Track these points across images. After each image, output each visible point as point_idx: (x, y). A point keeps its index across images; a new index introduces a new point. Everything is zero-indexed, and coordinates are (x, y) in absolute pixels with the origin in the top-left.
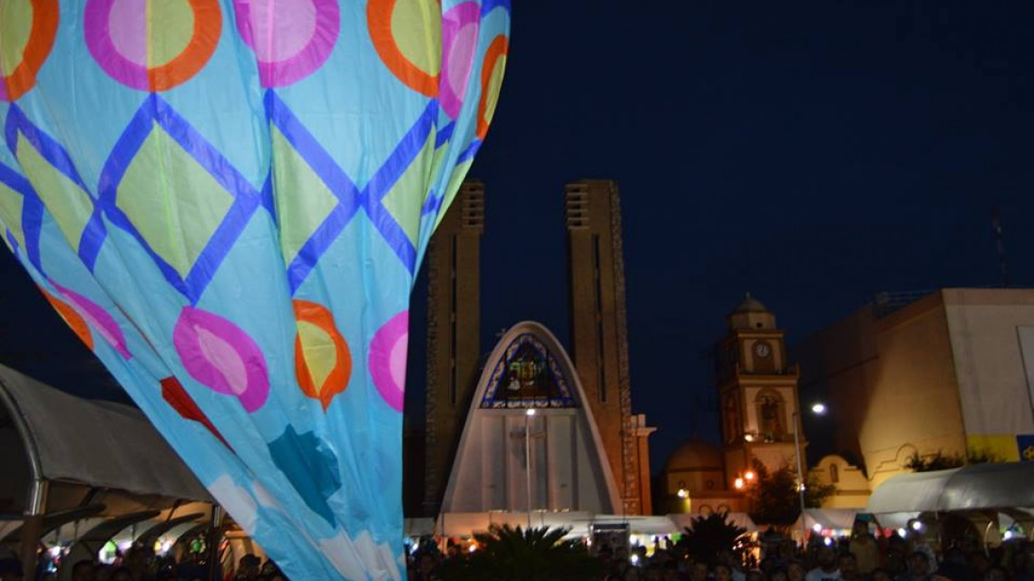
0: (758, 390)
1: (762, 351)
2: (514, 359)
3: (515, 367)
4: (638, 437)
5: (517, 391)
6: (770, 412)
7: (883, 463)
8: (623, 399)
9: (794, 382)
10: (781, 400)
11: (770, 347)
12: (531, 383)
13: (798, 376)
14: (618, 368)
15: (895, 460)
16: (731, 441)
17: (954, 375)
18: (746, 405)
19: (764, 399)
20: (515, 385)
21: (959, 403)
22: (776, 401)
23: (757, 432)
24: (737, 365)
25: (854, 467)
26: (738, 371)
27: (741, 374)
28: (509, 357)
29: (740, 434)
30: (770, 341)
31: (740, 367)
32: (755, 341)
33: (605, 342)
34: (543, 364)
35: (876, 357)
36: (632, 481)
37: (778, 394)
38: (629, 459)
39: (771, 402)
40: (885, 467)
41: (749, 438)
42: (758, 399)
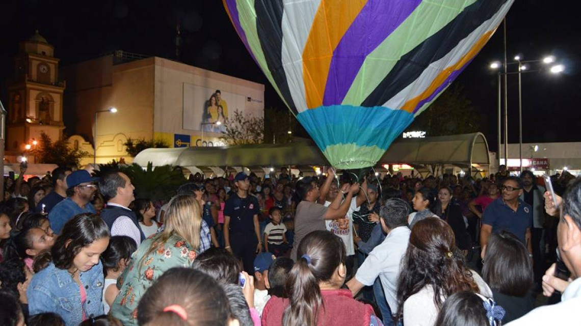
0: (38, 92)
1: (43, 69)
6: (44, 106)
7: (104, 142)
9: (62, 91)
10: (52, 100)
11: (49, 68)
13: (64, 88)
15: (112, 141)
16: (14, 121)
17: (153, 102)
18: (29, 100)
19: (41, 98)
21: (153, 116)
22: (48, 101)
23: (35, 117)
24: (27, 75)
25: (88, 143)
26: (27, 78)
27: (28, 80)
29: (23, 117)
30: (49, 64)
31: (28, 76)
32: (38, 62)
35: (111, 85)
37: (51, 96)
39: (45, 101)
40: (106, 144)
41: (29, 121)
42: (37, 98)
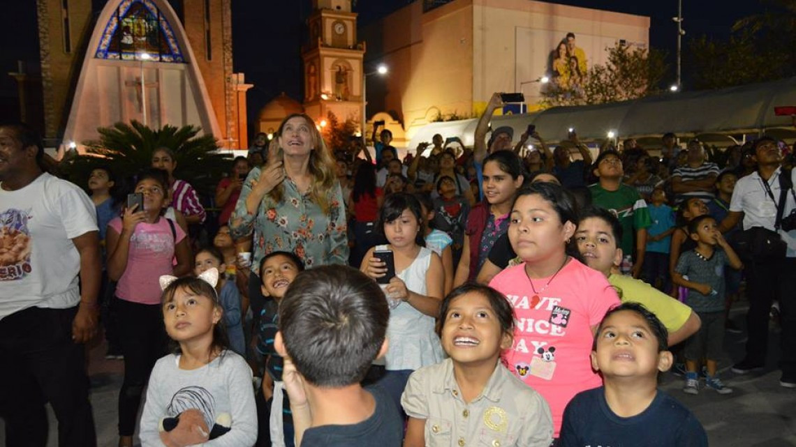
0: (334, 59)
1: (339, 29)
2: (126, 16)
3: (127, 23)
4: (238, 92)
5: (129, 45)
6: (341, 77)
7: (416, 119)
8: (226, 60)
9: (361, 56)
10: (350, 69)
11: (345, 26)
12: (144, 39)
13: (364, 52)
14: (223, 32)
15: (424, 118)
16: (311, 99)
17: (472, 58)
18: (323, 71)
19: (338, 67)
20: (128, 40)
21: (472, 78)
22: (346, 70)
23: (331, 93)
24: (319, 39)
25: (397, 122)
26: (320, 43)
27: (322, 46)
28: (121, 14)
29: (318, 93)
30: (346, 22)
31: (322, 40)
32: (334, 20)
33: (211, 9)
34: (155, 22)
35: (421, 42)
36: (232, 126)
37: (348, 64)
38: (230, 109)
39: (343, 70)
40: (418, 122)
41: (324, 97)
42: (333, 68)
